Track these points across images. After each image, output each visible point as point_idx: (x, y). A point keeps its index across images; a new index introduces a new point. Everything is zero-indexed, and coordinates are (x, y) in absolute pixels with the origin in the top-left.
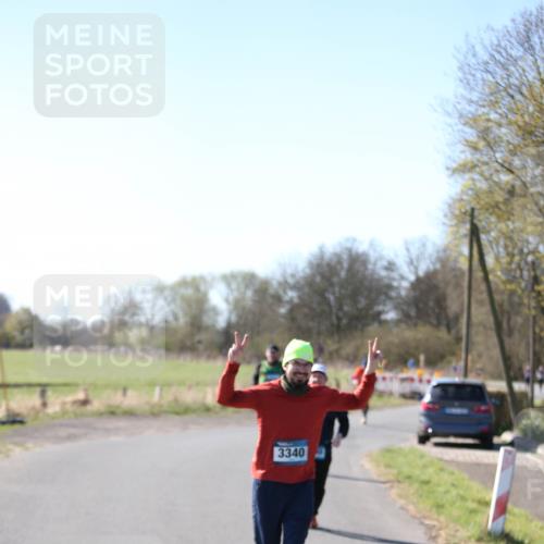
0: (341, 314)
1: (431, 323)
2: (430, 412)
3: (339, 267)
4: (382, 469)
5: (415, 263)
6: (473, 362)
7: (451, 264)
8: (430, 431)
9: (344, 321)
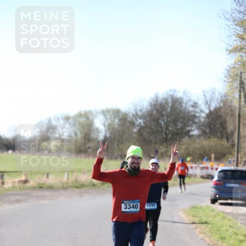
0: (167, 132)
1: (218, 137)
2: (217, 186)
3: (166, 106)
4: (191, 217)
5: (209, 103)
6: (241, 158)
7: (229, 103)
8: (217, 196)
9: (170, 136)
